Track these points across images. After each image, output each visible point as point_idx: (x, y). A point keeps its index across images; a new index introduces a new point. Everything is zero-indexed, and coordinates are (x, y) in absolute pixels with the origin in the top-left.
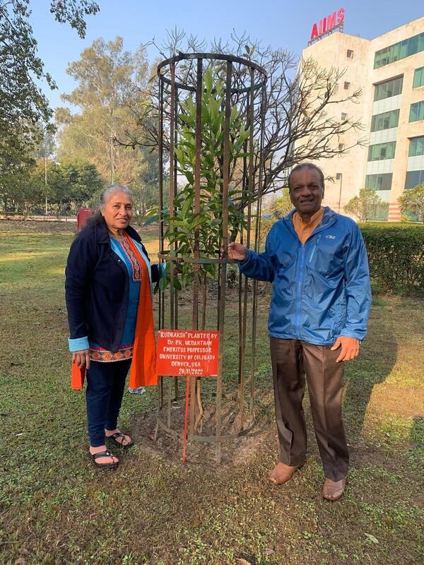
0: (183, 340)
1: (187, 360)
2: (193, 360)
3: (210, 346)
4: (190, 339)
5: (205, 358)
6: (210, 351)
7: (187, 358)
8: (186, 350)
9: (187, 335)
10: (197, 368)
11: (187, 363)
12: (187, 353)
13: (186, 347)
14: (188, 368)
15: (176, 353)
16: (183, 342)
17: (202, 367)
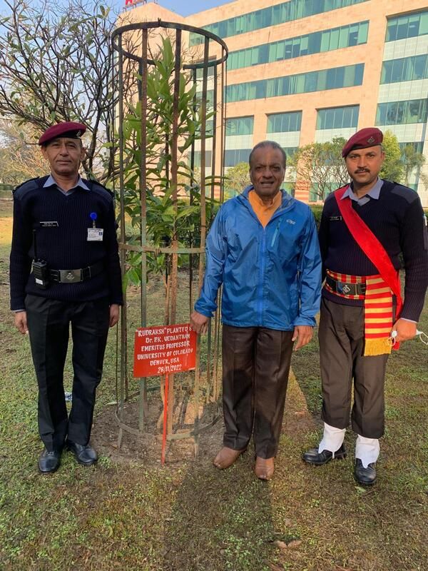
0: (162, 336)
1: (166, 358)
2: (172, 356)
3: (189, 339)
4: (170, 334)
5: (184, 353)
6: (188, 344)
7: (166, 355)
8: (165, 346)
9: (166, 331)
10: (176, 364)
11: (167, 360)
12: (166, 350)
13: (165, 343)
14: (167, 365)
15: (154, 352)
16: (162, 339)
17: (182, 362)
